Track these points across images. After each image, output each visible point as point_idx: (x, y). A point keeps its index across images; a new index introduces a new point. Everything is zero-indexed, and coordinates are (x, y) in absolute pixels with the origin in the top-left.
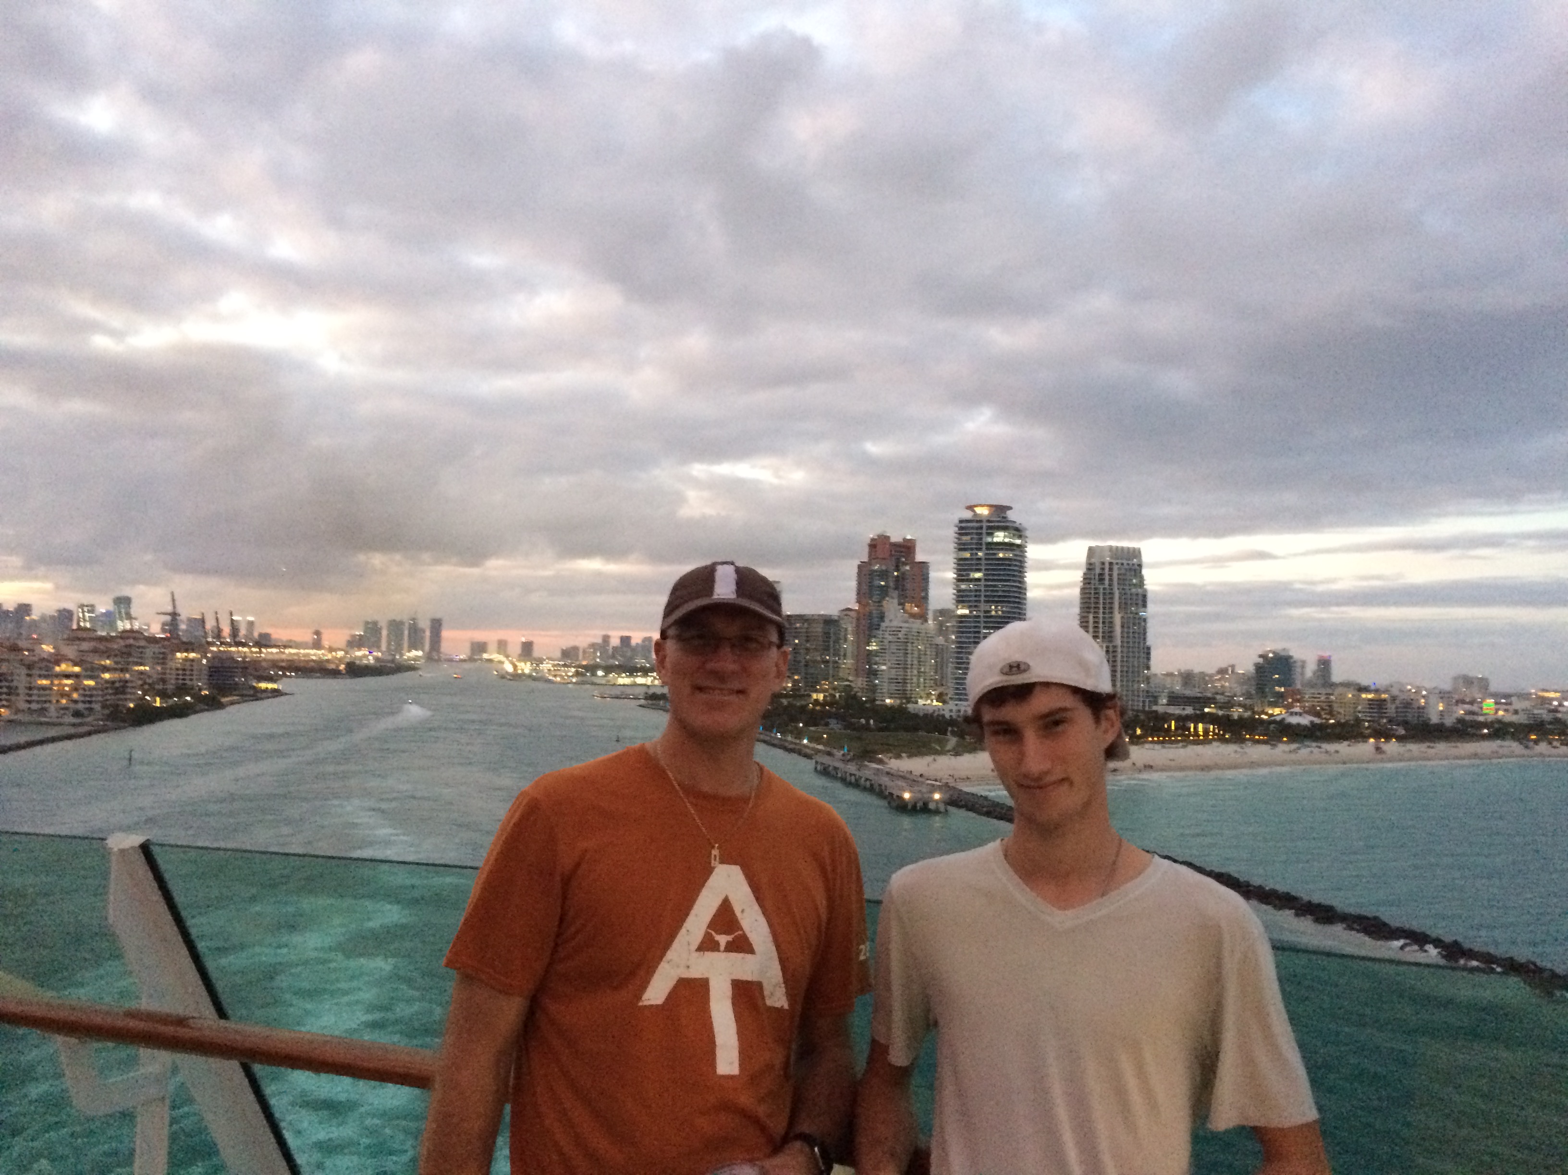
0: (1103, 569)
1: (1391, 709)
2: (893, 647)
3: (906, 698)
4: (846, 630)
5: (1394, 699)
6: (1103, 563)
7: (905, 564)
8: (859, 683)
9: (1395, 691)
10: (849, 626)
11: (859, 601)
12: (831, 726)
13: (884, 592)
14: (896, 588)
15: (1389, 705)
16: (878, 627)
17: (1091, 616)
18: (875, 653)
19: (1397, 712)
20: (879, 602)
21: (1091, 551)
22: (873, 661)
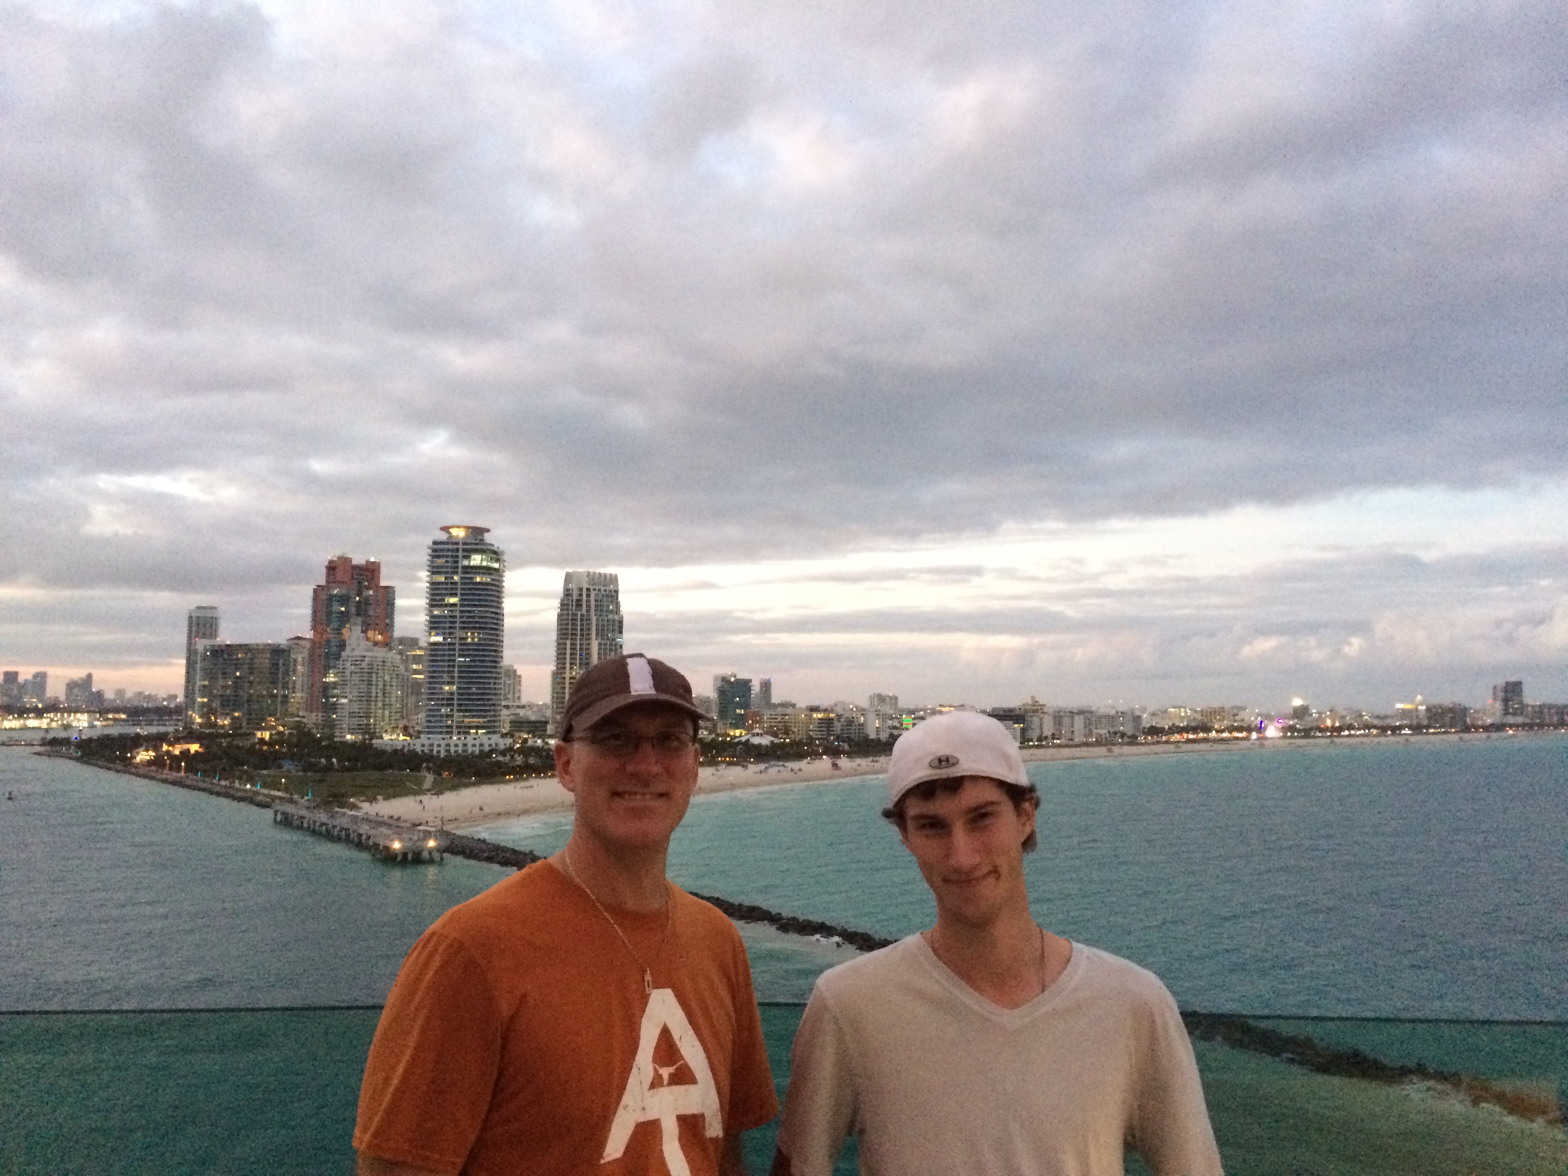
0: (581, 595)
1: (838, 727)
2: (356, 678)
3: (369, 733)
4: (295, 661)
5: (839, 717)
6: (581, 589)
7: (368, 588)
8: (311, 719)
9: (839, 710)
10: (300, 657)
11: (314, 628)
12: (285, 769)
13: (344, 618)
14: (358, 614)
15: (836, 723)
16: (338, 657)
17: (568, 642)
18: (335, 685)
19: (842, 730)
20: (337, 629)
21: (568, 578)
22: (330, 694)
